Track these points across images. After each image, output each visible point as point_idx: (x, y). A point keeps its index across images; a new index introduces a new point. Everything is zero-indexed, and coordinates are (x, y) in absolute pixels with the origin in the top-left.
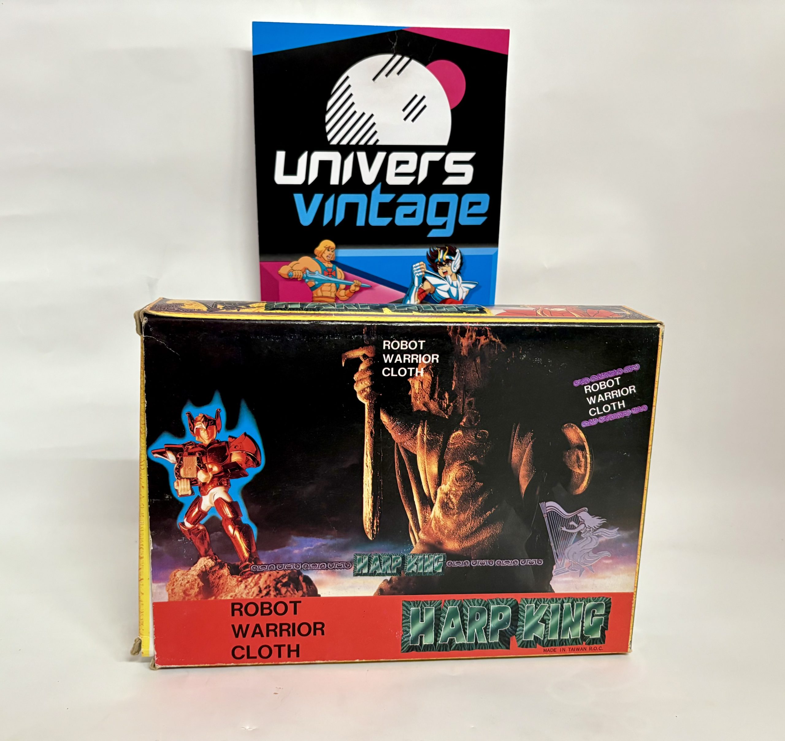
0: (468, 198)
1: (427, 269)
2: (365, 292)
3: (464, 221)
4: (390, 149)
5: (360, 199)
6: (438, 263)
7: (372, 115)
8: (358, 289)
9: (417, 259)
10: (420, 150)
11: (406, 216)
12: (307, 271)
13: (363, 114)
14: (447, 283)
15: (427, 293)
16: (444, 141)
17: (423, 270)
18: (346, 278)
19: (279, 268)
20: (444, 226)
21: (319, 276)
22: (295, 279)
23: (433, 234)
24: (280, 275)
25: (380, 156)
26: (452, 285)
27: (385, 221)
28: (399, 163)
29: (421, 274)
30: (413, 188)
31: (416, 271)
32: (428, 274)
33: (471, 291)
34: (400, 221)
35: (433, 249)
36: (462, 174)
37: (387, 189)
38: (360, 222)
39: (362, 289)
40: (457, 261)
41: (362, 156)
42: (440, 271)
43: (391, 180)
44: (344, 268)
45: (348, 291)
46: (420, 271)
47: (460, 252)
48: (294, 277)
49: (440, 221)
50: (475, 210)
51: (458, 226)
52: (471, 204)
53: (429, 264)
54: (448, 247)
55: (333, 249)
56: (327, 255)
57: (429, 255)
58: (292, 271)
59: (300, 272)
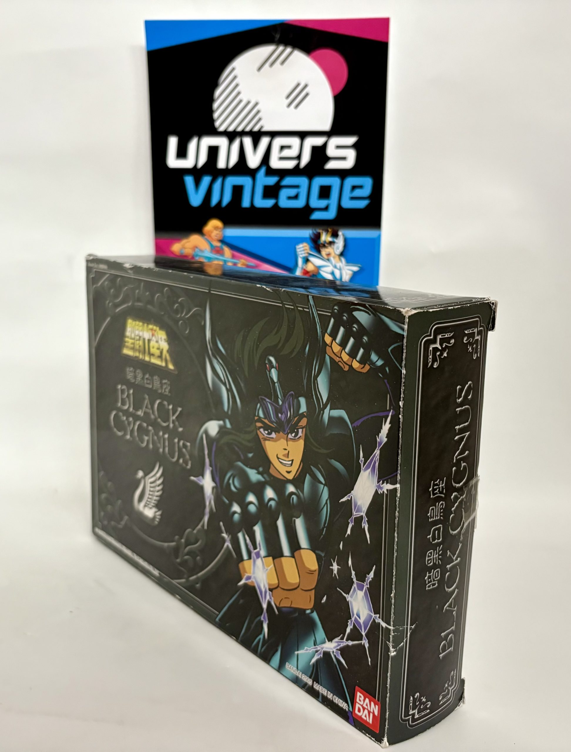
0: (350, 181)
1: (311, 249)
3: (347, 204)
4: (273, 134)
5: (245, 181)
6: (321, 245)
7: (256, 104)
10: (302, 135)
11: (290, 198)
12: (197, 250)
13: (249, 103)
14: (329, 264)
15: (311, 273)
16: (327, 126)
17: (306, 251)
18: (233, 257)
19: (171, 245)
20: (326, 209)
21: (208, 253)
23: (316, 216)
24: (173, 253)
25: (265, 141)
26: (335, 267)
27: (269, 203)
28: (282, 148)
29: (304, 255)
30: (296, 171)
31: (300, 253)
33: (355, 274)
34: (284, 202)
36: (344, 158)
37: (271, 172)
38: (246, 203)
40: (340, 243)
41: (248, 141)
42: (324, 252)
43: (275, 163)
46: (303, 252)
47: (343, 235)
48: (184, 254)
49: (323, 203)
50: (358, 193)
51: (340, 208)
52: (354, 188)
53: (313, 246)
54: (331, 229)
55: (220, 228)
56: (215, 234)
57: (313, 237)
58: (184, 249)
59: (191, 250)
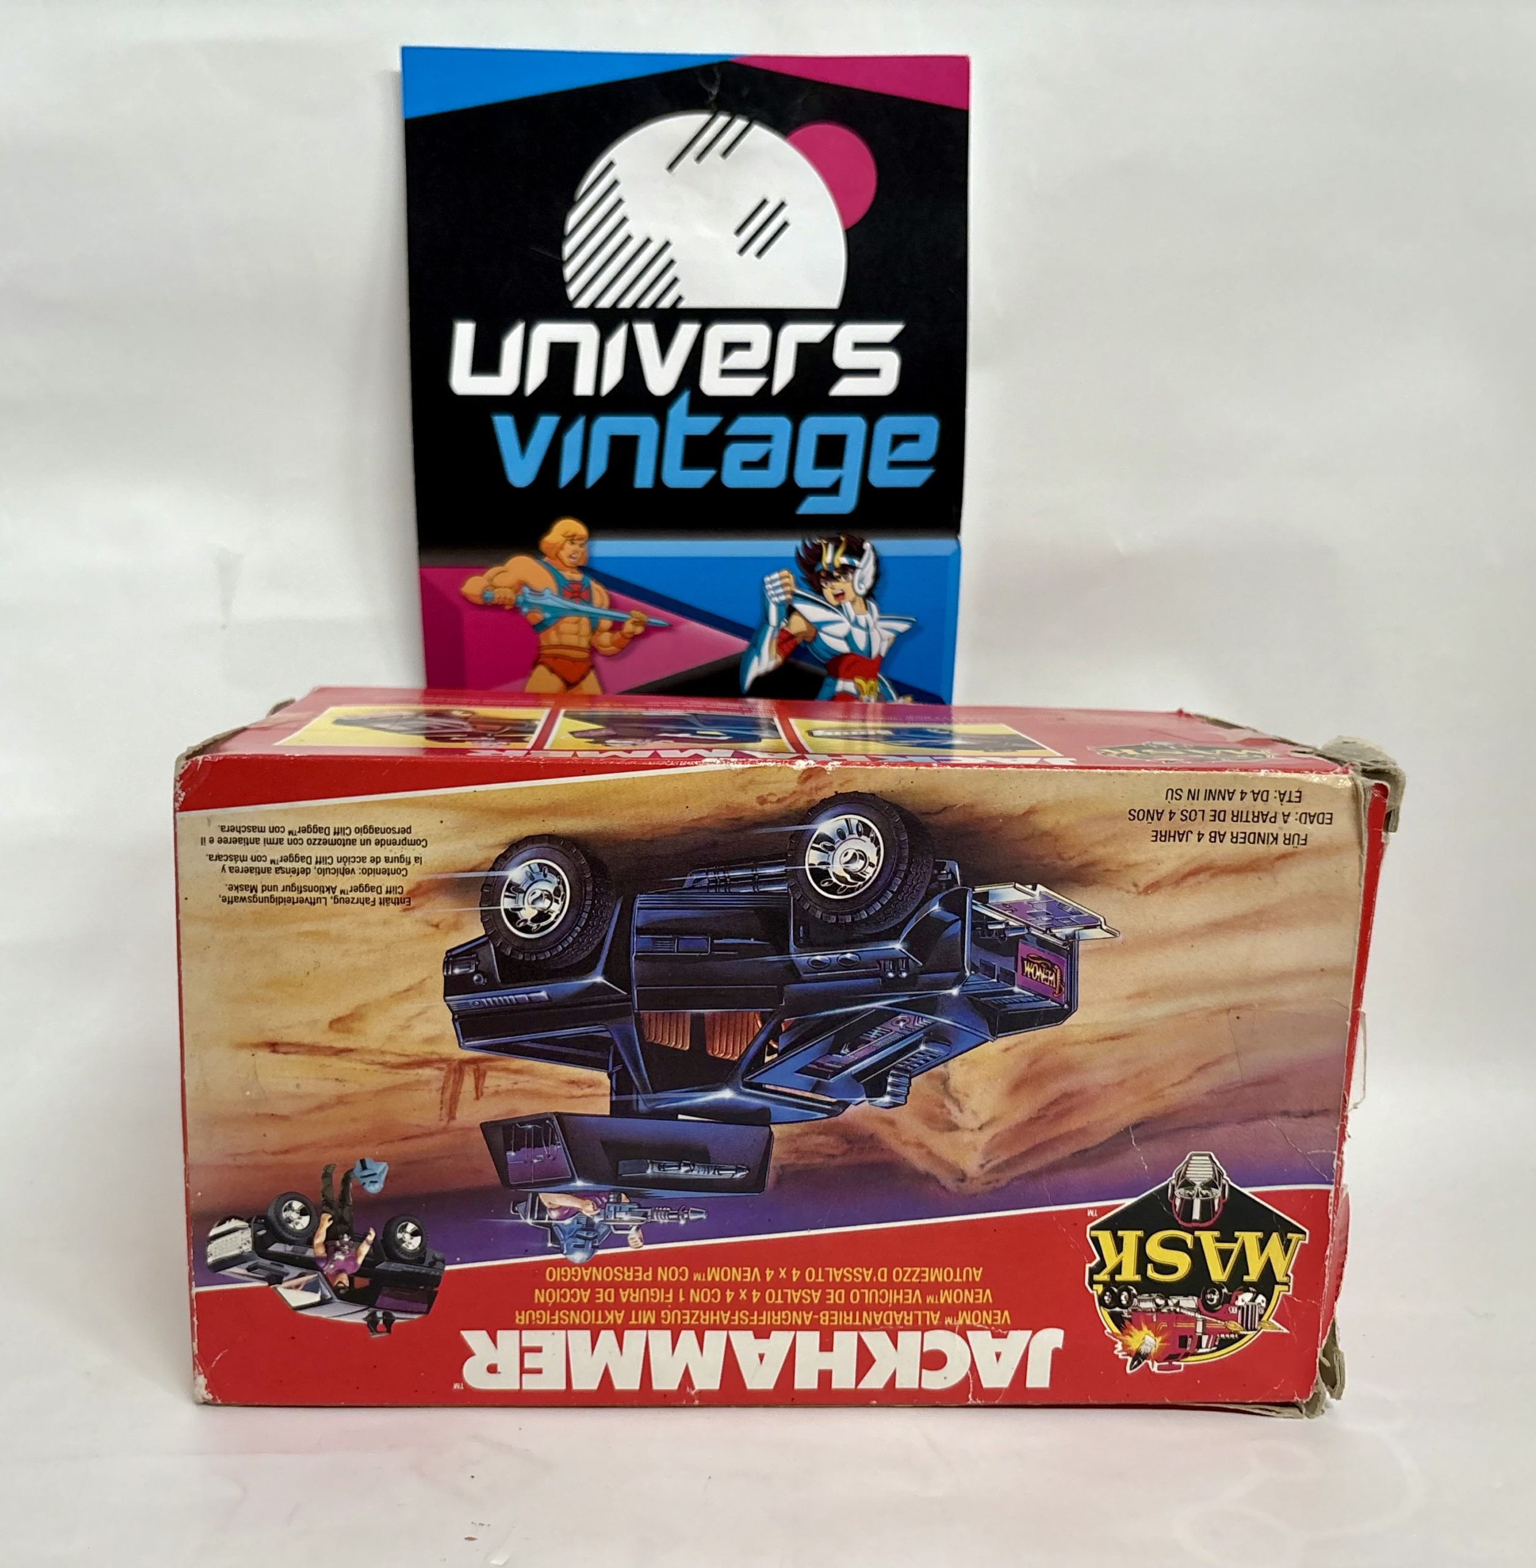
1: (798, 586)
2: (657, 638)
8: (639, 630)
12: (526, 589)
15: (799, 640)
19: (461, 580)
21: (552, 599)
22: (498, 607)
24: (464, 598)
32: (799, 598)
45: (618, 635)
54: (844, 536)
55: (581, 539)
56: (569, 552)
58: (489, 588)
59: (509, 590)
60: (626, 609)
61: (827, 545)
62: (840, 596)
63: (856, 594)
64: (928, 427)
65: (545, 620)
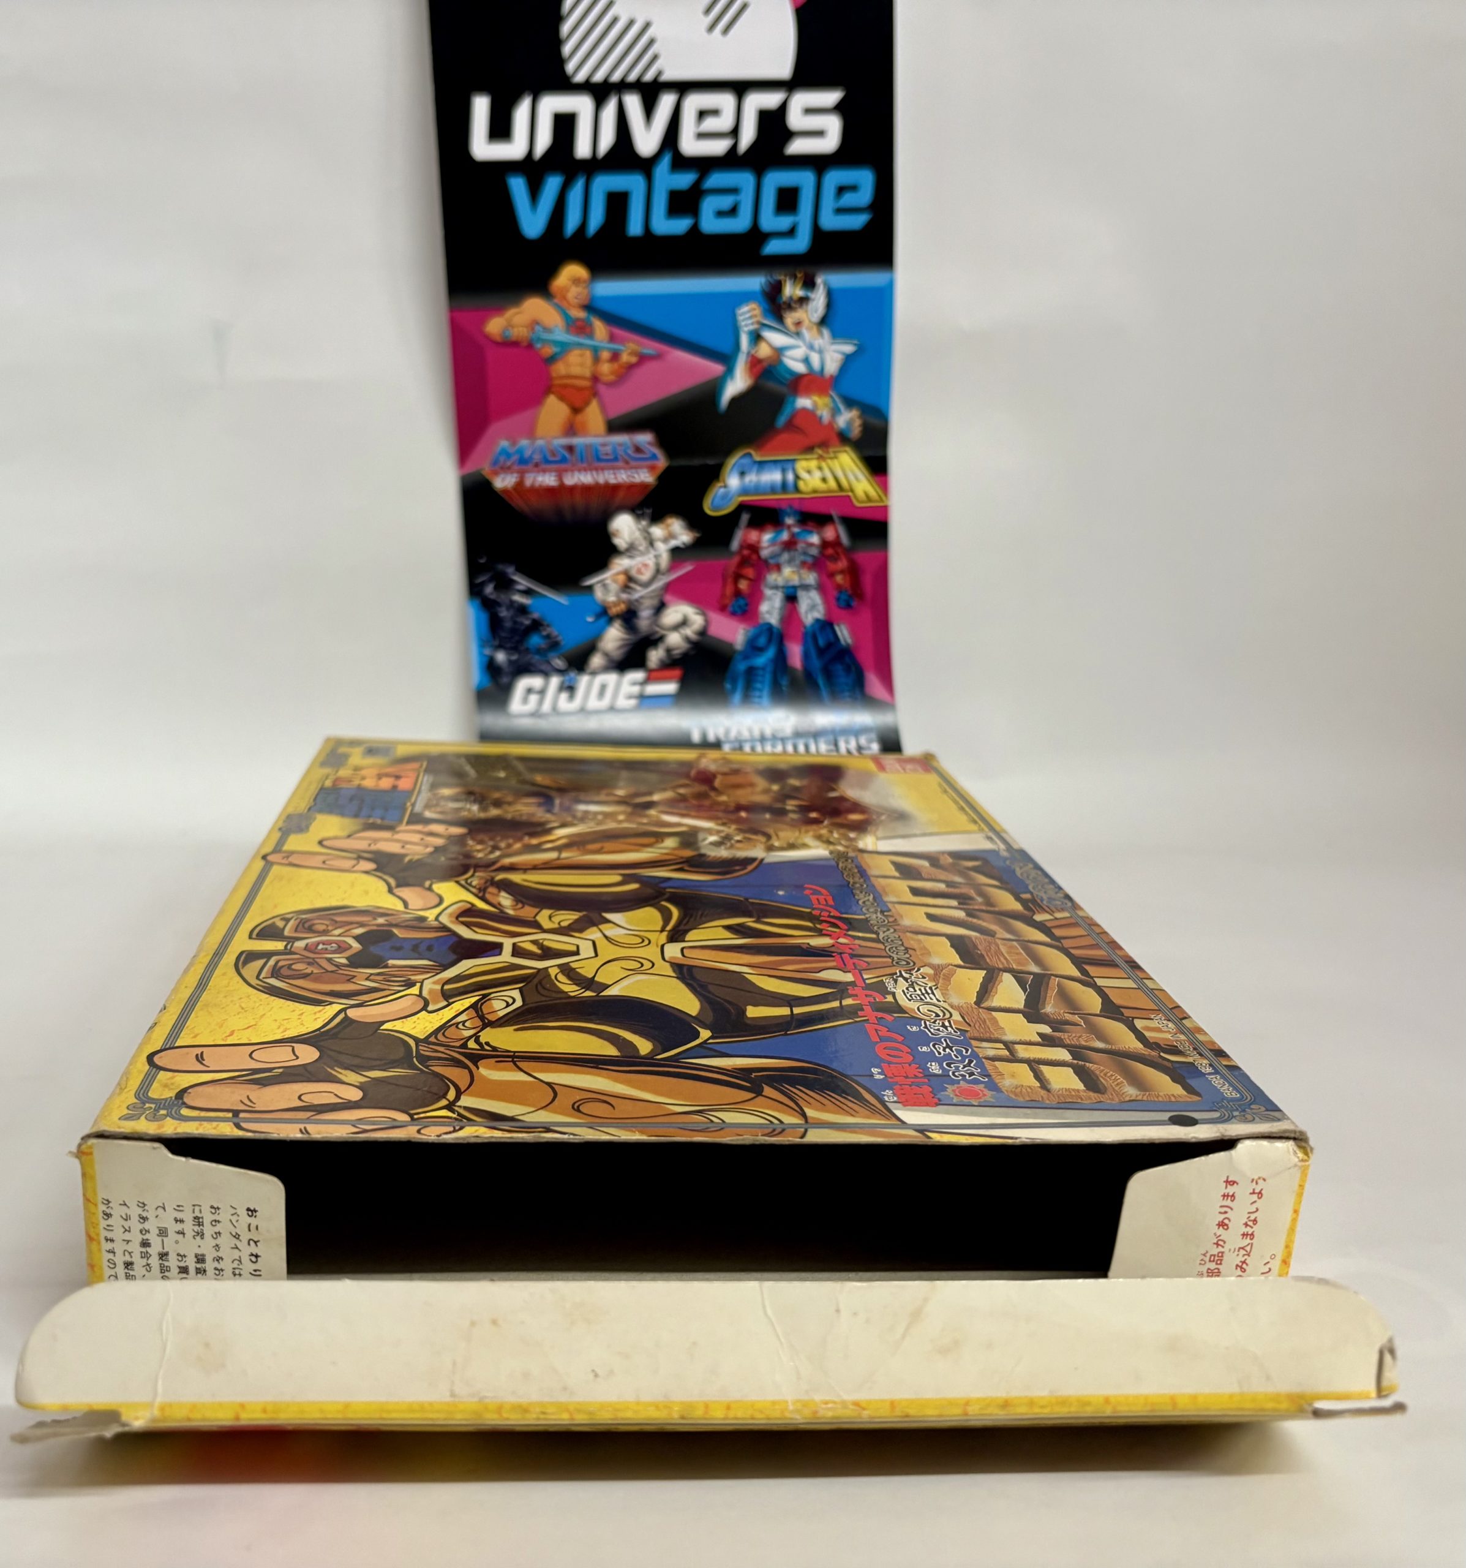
0: (834, 178)
1: (765, 315)
2: (649, 367)
3: (830, 221)
4: (683, 88)
5: (632, 183)
6: (784, 306)
7: (647, 26)
8: (634, 360)
9: (744, 297)
10: (740, 88)
11: (720, 214)
12: (537, 328)
13: (631, 23)
14: (799, 342)
15: (765, 364)
16: (784, 69)
17: (755, 320)
18: (612, 338)
19: (483, 321)
20: (791, 232)
21: (561, 335)
22: (514, 344)
23: (773, 247)
24: (487, 338)
25: (666, 102)
26: (811, 347)
27: (680, 226)
28: (702, 114)
29: (752, 328)
30: (731, 160)
31: (743, 323)
32: (765, 328)
33: (848, 359)
34: (710, 223)
35: (771, 277)
36: (819, 133)
37: (681, 163)
38: (635, 227)
39: (643, 359)
40: (819, 300)
41: (633, 103)
42: (790, 318)
43: (690, 145)
44: (610, 319)
45: (616, 365)
46: (750, 322)
47: (825, 284)
48: (514, 339)
49: (784, 222)
50: (848, 199)
51: (818, 233)
52: (841, 190)
53: (767, 307)
54: (800, 272)
55: (585, 281)
56: (575, 294)
57: (767, 289)
58: (510, 328)
59: (525, 330)
60: (622, 341)
61: (785, 281)
62: (798, 324)
63: (810, 321)
64: (865, 178)
65: (556, 354)
